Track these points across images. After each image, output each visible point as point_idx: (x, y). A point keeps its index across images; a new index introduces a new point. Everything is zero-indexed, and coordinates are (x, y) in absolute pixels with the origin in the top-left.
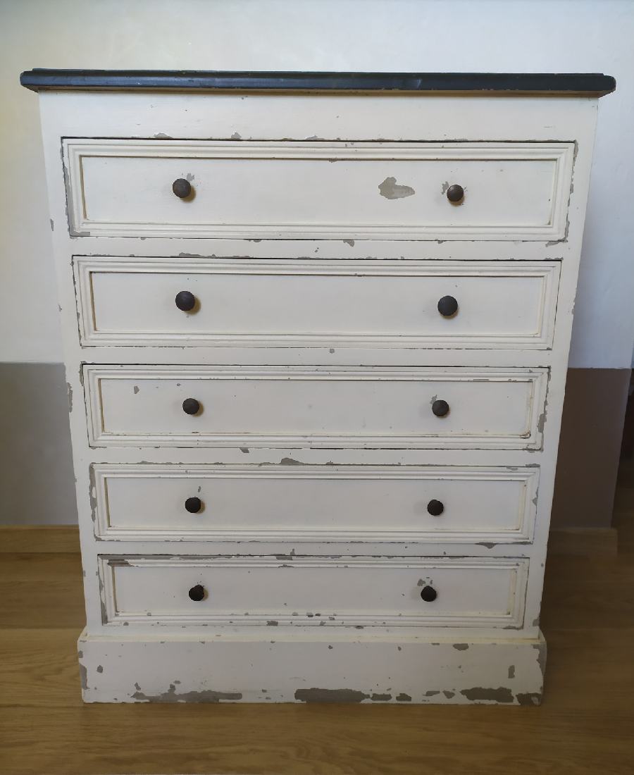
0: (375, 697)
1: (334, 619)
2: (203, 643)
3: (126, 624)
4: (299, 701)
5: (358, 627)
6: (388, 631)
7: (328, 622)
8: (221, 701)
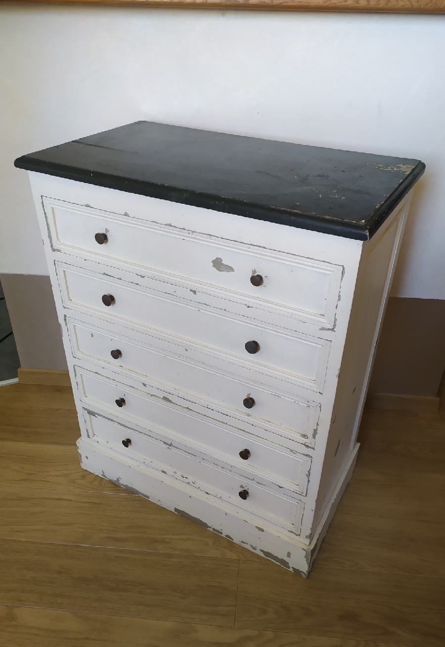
0: (214, 529)
1: (194, 483)
3: (98, 442)
4: (177, 513)
5: (207, 493)
6: (222, 502)
7: (191, 483)
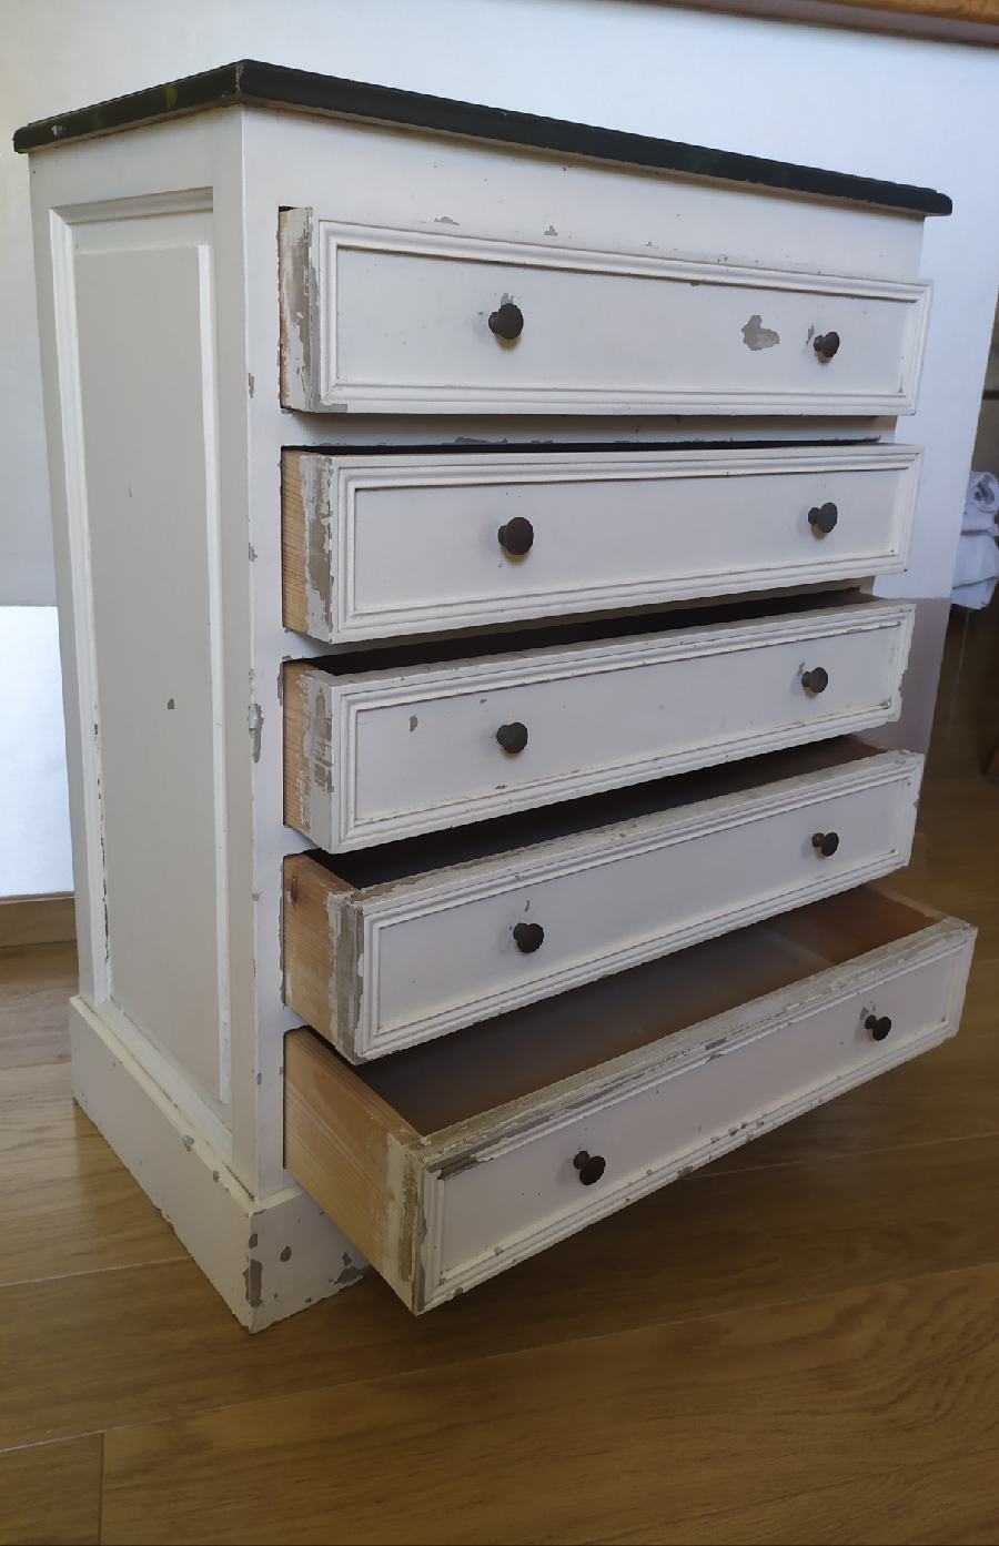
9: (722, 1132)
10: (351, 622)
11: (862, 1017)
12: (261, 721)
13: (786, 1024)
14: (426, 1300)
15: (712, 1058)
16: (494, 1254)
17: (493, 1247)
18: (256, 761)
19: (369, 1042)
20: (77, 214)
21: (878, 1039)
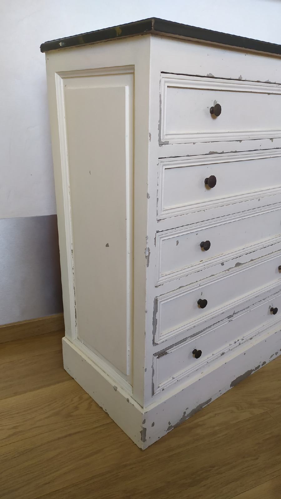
0: (255, 369)
1: (243, 339)
2: (200, 380)
3: (163, 390)
4: (231, 387)
5: (251, 339)
6: (260, 335)
7: (242, 342)
8: (203, 407)
9: (232, 342)
10: (163, 213)
11: (269, 308)
12: (149, 253)
13: (249, 311)
14: (155, 393)
15: (230, 321)
16: (172, 379)
17: (172, 377)
18: (148, 266)
19: (159, 338)
20: (64, 75)
21: (274, 314)
